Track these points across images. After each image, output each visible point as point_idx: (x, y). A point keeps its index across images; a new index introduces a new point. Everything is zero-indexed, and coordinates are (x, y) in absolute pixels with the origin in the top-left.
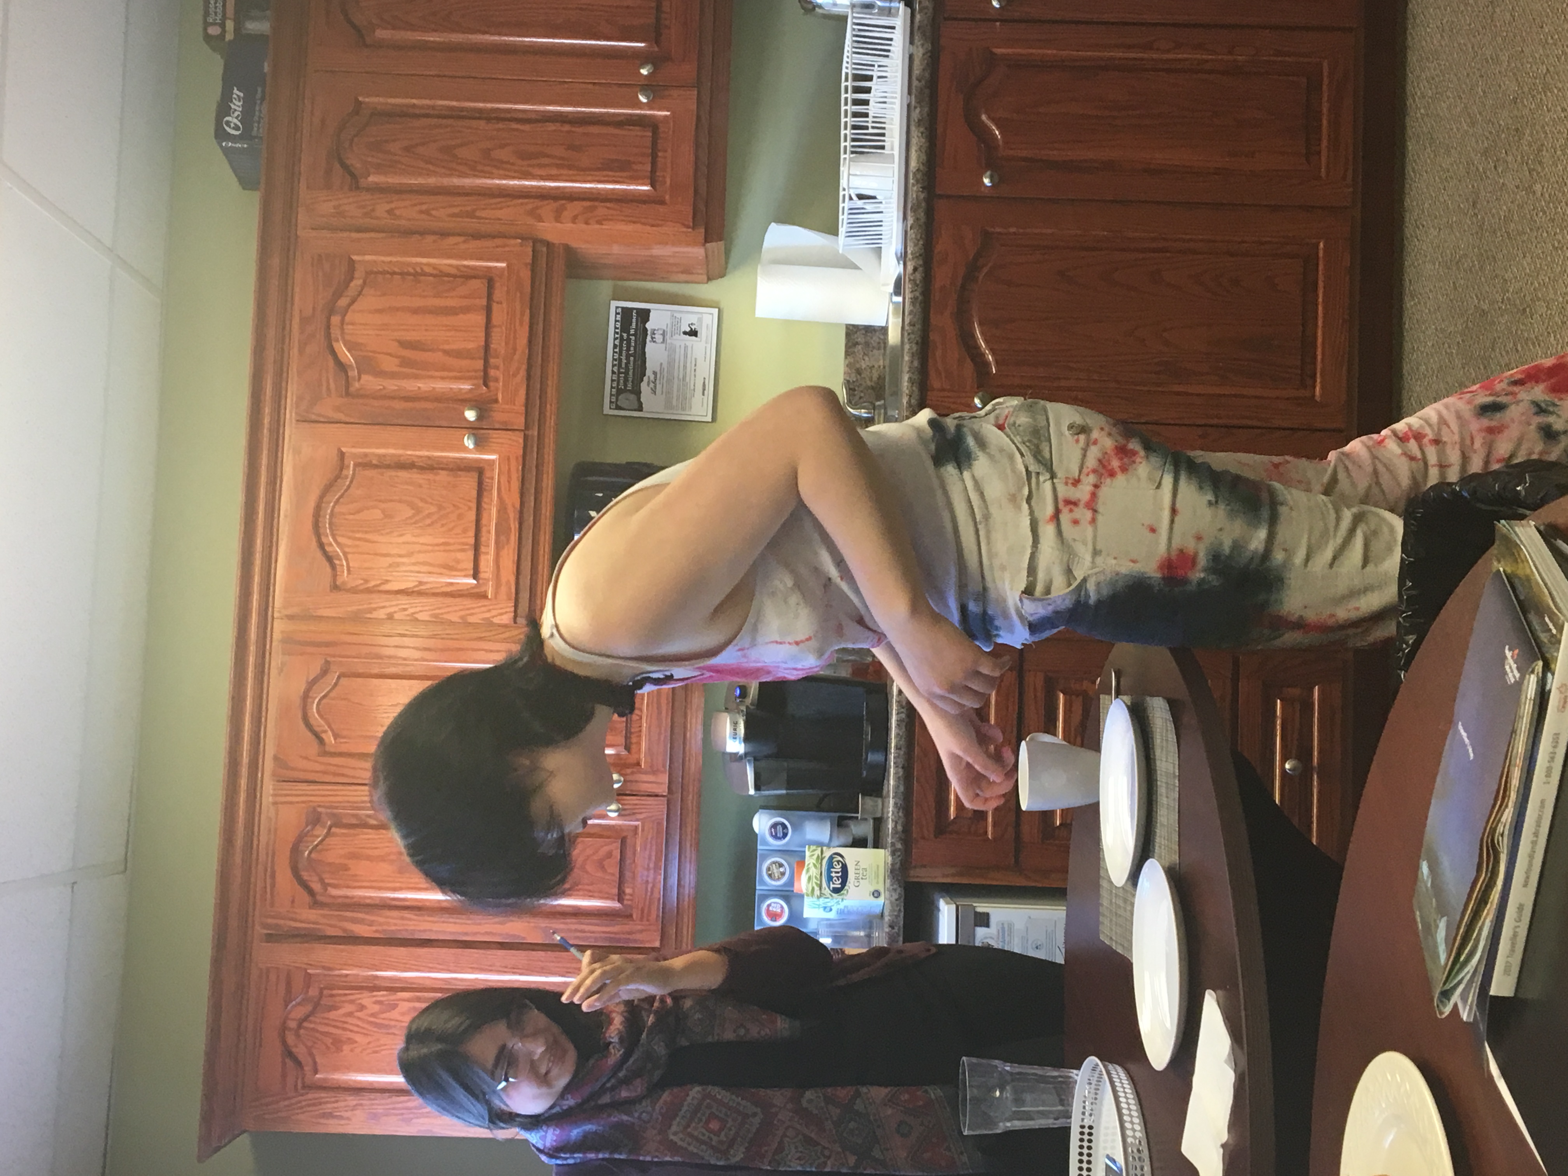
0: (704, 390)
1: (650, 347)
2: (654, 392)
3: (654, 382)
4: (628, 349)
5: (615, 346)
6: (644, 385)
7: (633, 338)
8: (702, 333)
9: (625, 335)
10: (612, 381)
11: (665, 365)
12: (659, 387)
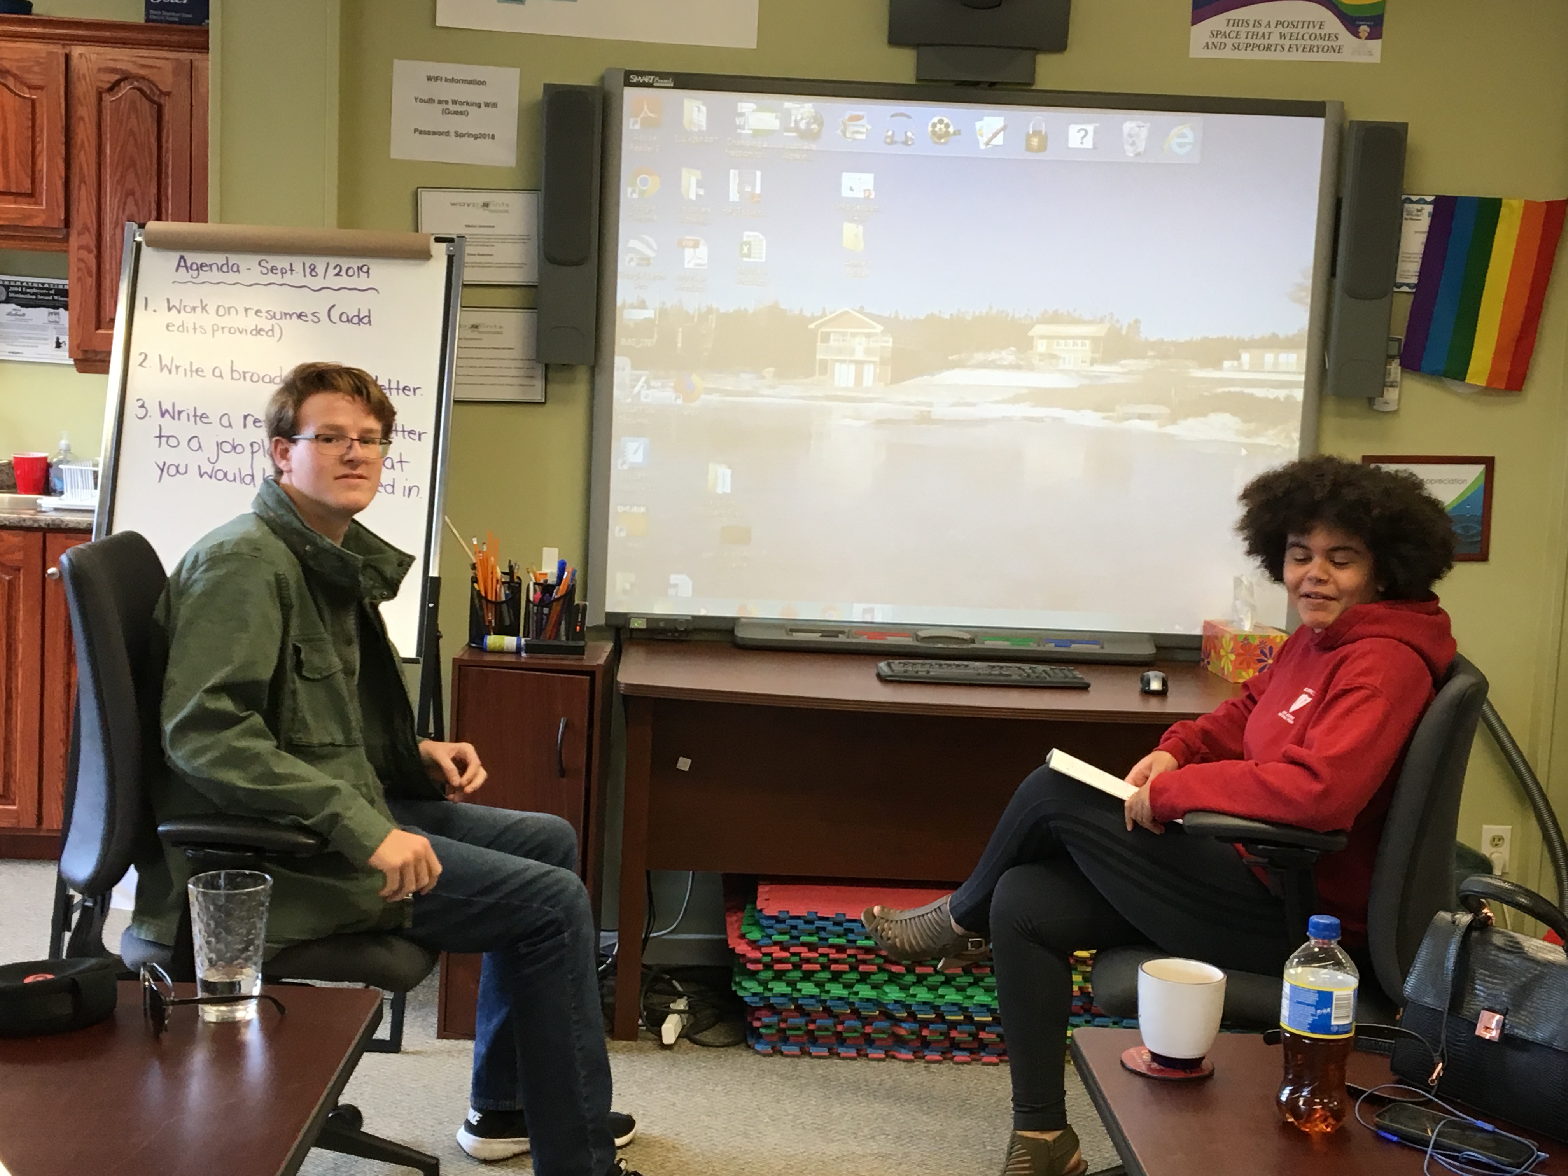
0: (13, 353)
1: (44, 311)
2: (9, 314)
3: (16, 315)
4: (42, 294)
5: (43, 284)
6: (13, 306)
7: (51, 298)
8: (59, 352)
9: (53, 292)
10: (15, 282)
11: (30, 323)
12: (13, 318)
